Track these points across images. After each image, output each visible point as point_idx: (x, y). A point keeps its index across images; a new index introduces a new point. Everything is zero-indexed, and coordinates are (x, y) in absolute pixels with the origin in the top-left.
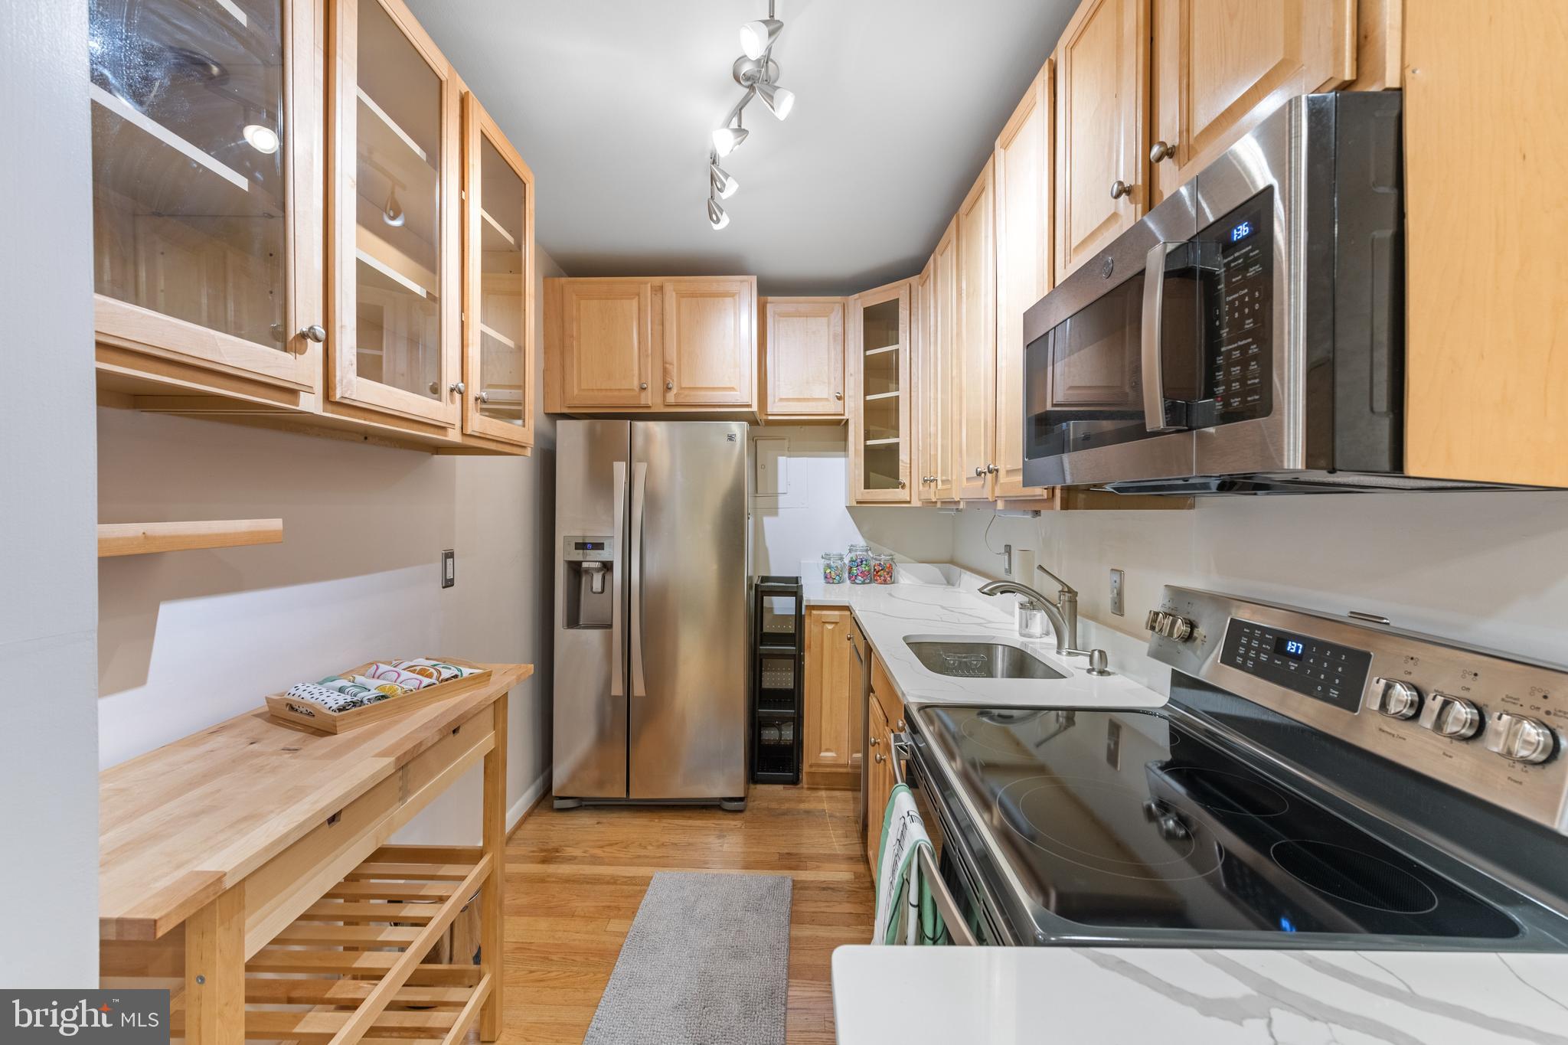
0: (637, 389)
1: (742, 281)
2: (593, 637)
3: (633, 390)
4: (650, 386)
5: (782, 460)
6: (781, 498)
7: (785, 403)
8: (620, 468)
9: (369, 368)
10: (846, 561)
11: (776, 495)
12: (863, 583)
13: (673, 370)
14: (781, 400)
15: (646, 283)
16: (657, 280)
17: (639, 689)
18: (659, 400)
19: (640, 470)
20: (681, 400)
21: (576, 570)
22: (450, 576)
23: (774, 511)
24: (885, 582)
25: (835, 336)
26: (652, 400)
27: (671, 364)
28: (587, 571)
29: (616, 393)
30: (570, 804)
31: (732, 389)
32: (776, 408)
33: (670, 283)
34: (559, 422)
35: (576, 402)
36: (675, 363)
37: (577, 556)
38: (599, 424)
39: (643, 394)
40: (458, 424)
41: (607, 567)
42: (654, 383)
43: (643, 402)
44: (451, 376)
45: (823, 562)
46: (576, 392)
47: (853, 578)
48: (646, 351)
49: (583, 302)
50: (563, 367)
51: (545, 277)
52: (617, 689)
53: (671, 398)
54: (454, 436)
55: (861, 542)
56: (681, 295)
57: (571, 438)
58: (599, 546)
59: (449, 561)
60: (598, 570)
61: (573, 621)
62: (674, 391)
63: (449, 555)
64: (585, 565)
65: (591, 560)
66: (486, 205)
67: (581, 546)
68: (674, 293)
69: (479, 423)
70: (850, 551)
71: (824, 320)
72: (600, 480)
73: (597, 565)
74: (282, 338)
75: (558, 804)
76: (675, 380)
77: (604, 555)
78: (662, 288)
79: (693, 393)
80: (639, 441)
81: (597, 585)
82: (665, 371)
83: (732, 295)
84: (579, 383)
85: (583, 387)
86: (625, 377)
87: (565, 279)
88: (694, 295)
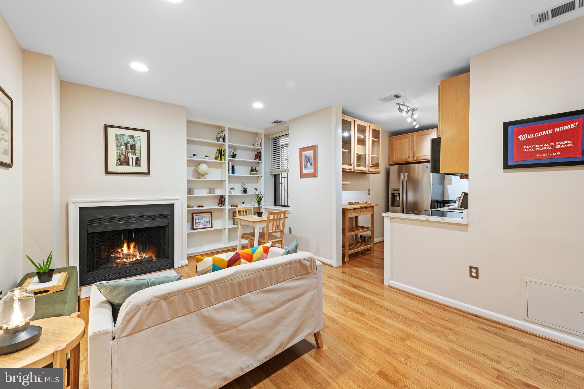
0: (407, 157)
1: (432, 130)
4: (410, 157)
8: (402, 175)
9: (358, 165)
15: (410, 135)
16: (412, 134)
18: (413, 159)
20: (418, 159)
21: (393, 195)
22: (369, 193)
23: (450, 184)
26: (410, 160)
27: (415, 151)
28: (396, 196)
29: (403, 159)
31: (429, 155)
33: (415, 134)
34: (391, 166)
35: (395, 162)
36: (416, 151)
37: (393, 192)
38: (401, 165)
39: (409, 159)
40: (368, 170)
41: (399, 194)
42: (411, 155)
43: (409, 160)
44: (367, 164)
46: (395, 159)
48: (410, 149)
49: (396, 141)
50: (392, 154)
51: (389, 137)
53: (415, 159)
54: (368, 172)
56: (417, 136)
57: (394, 169)
58: (397, 190)
59: (369, 191)
60: (398, 196)
61: (393, 205)
62: (416, 157)
64: (395, 194)
66: (373, 137)
67: (394, 190)
68: (416, 136)
69: (371, 170)
72: (398, 177)
74: (350, 165)
76: (416, 154)
77: (398, 192)
78: (413, 135)
79: (420, 157)
81: (397, 198)
82: (414, 153)
83: (430, 134)
84: (395, 158)
85: (396, 158)
86: (405, 155)
87: (393, 137)
88: (420, 135)
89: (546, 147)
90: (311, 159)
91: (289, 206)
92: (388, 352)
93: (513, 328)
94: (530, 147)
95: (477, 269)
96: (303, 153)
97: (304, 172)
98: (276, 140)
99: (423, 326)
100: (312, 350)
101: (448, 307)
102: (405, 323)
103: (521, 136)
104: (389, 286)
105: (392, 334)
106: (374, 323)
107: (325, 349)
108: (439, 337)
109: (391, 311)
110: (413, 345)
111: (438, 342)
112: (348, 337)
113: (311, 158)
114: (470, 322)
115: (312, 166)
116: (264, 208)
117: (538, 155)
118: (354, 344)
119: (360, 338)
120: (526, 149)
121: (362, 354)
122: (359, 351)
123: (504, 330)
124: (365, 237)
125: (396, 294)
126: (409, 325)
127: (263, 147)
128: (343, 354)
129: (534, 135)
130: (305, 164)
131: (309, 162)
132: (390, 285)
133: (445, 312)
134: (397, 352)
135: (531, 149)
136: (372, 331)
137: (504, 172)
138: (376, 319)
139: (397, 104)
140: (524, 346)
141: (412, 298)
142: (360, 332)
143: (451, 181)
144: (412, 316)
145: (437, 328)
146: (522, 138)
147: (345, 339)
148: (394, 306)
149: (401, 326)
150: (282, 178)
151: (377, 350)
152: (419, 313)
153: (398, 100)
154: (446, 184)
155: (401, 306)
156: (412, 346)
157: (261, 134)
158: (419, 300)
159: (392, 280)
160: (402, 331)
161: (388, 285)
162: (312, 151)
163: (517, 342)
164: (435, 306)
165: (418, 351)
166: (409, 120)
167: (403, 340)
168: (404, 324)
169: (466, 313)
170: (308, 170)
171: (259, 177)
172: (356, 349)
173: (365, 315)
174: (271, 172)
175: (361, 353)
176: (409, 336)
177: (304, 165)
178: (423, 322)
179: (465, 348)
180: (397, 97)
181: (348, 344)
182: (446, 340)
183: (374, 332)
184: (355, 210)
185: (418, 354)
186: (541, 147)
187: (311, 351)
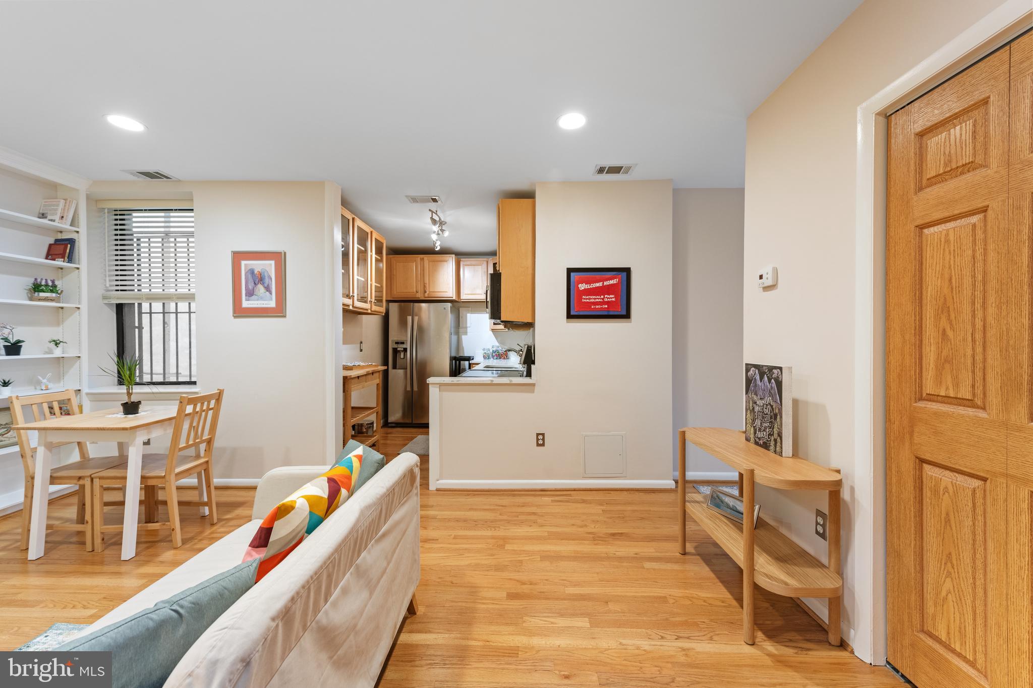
0: (415, 292)
1: (450, 257)
2: (401, 372)
3: (413, 292)
4: (419, 291)
5: (469, 315)
6: (468, 328)
7: (467, 296)
8: (409, 318)
9: (358, 300)
10: (491, 351)
11: (466, 328)
12: (497, 359)
13: (427, 286)
14: (466, 294)
15: (418, 257)
16: (422, 256)
17: (415, 388)
18: (422, 295)
19: (416, 318)
20: (429, 296)
21: (395, 351)
22: (361, 348)
23: (466, 333)
24: (504, 358)
25: (484, 272)
26: (420, 296)
27: (426, 284)
28: (399, 351)
29: (408, 293)
30: (393, 425)
31: (446, 292)
32: (464, 296)
33: (426, 257)
34: (390, 304)
35: (396, 297)
36: (428, 283)
37: (396, 346)
38: (403, 304)
39: (417, 294)
40: (369, 308)
41: (405, 350)
42: (420, 289)
43: (417, 296)
44: (369, 298)
45: (483, 352)
46: (396, 293)
47: (493, 357)
48: (418, 279)
49: (397, 264)
50: (391, 283)
52: (409, 389)
53: (426, 295)
55: (497, 344)
56: (429, 261)
57: (394, 307)
58: (403, 343)
60: (402, 351)
61: (395, 367)
62: (428, 293)
63: (361, 343)
64: (398, 349)
65: (400, 347)
66: (376, 254)
67: (397, 343)
68: (427, 261)
69: (374, 308)
70: (493, 347)
71: (481, 267)
72: (403, 323)
73: (402, 349)
74: (349, 297)
75: (390, 425)
76: (428, 289)
77: (404, 346)
78: (423, 259)
79: (434, 293)
80: (416, 310)
81: (402, 356)
82: (425, 286)
83: (446, 261)
84: (396, 290)
85: (398, 291)
86: (412, 289)
87: (391, 256)
88: (434, 261)
89: (598, 299)
90: (267, 278)
91: (195, 383)
92: (499, 568)
93: (574, 490)
94: (587, 297)
95: (543, 435)
96: (243, 263)
97: (246, 304)
98: (121, 217)
99: (508, 522)
100: (406, 624)
101: (514, 491)
102: (489, 527)
103: (580, 285)
104: (438, 490)
105: (486, 547)
106: (456, 544)
107: (423, 611)
108: (530, 526)
109: (465, 521)
110: (515, 547)
111: (532, 532)
112: (439, 578)
113: (266, 275)
114: (542, 498)
115: (271, 293)
116: (87, 394)
117: (593, 307)
118: (454, 582)
119: (456, 570)
120: (586, 299)
121: (475, 587)
122: (468, 587)
123: (570, 495)
124: (362, 425)
125: (452, 497)
126: (496, 528)
127: (83, 227)
128: (453, 601)
129: (590, 286)
130: (250, 287)
131: (263, 284)
132: (439, 487)
133: (514, 498)
134: (506, 563)
135: (588, 299)
136: (464, 555)
137: (567, 322)
138: (455, 537)
139: (430, 210)
140: (590, 503)
141: (474, 495)
142: (449, 564)
143: (467, 330)
144: (489, 516)
145: (521, 517)
146: (582, 287)
147: (438, 582)
148: (463, 513)
149: (489, 533)
150: (140, 313)
151: (486, 573)
152: (494, 509)
153: (433, 206)
154: (460, 334)
155: (470, 509)
156: (515, 549)
157: (77, 190)
158: (484, 494)
159: (442, 479)
160: (493, 537)
161: (435, 489)
162: (273, 262)
163: (584, 501)
164: (503, 495)
165: (524, 551)
166: (434, 237)
167: (502, 547)
168: (488, 529)
169: (534, 491)
170: (258, 300)
171: (62, 308)
172: (461, 586)
173: (438, 540)
174: (105, 298)
175: (472, 587)
176: (505, 540)
177: (246, 289)
178: (505, 517)
179: (557, 526)
180: (435, 200)
181: (447, 585)
182: (538, 526)
183: (466, 555)
184: (360, 378)
185: (526, 554)
186: (595, 299)
187: (405, 626)
